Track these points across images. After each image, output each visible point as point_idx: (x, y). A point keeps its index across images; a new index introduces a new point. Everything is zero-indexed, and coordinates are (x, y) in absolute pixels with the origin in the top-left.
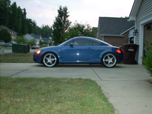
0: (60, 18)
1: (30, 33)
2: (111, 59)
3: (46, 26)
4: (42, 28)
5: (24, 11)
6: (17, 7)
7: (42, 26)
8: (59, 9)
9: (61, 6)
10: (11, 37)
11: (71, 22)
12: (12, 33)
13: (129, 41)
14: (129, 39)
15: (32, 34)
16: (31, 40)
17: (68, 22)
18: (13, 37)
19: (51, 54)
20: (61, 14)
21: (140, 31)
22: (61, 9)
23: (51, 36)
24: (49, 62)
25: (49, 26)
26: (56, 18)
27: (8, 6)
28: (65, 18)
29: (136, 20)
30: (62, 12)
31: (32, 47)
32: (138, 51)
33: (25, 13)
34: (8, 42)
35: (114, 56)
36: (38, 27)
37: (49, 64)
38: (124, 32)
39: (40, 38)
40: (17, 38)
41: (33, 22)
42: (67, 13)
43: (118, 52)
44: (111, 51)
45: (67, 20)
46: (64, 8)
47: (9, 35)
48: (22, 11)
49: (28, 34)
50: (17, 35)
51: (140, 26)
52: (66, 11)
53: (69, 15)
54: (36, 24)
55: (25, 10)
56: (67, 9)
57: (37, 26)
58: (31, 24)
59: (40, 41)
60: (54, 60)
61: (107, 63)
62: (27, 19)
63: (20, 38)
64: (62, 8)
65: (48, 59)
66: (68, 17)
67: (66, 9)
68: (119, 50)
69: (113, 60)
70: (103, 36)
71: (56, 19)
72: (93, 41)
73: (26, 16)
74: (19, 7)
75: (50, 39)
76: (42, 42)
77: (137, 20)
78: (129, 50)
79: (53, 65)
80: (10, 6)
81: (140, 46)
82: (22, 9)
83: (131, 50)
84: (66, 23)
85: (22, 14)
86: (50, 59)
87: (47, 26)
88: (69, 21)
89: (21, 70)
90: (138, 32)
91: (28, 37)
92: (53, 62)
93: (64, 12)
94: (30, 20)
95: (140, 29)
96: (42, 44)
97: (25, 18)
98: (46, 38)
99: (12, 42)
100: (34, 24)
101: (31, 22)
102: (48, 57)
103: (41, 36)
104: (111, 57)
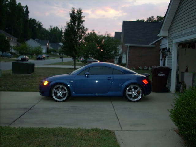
0: (72, 24)
1: (34, 38)
2: (136, 91)
3: (54, 28)
4: (49, 31)
5: (26, 9)
6: (17, 4)
7: (50, 28)
8: (71, 12)
9: (73, 9)
10: (10, 45)
11: (87, 29)
12: (11, 39)
13: (162, 52)
14: (161, 51)
15: (37, 39)
16: (35, 48)
17: (83, 29)
18: (11, 45)
19: (61, 86)
20: (74, 18)
21: (173, 50)
22: (73, 12)
23: (61, 41)
24: (60, 96)
25: (58, 28)
26: (67, 23)
27: (5, 3)
28: (79, 24)
29: (168, 35)
30: (75, 16)
31: (37, 57)
32: (171, 75)
33: (27, 12)
34: (5, 52)
35: (139, 88)
36: (44, 30)
37: (59, 97)
38: (154, 40)
39: (47, 44)
40: (18, 44)
41: (38, 23)
42: (82, 17)
43: (145, 83)
44: (135, 81)
45: (82, 27)
46: (78, 11)
47: (7, 42)
48: (24, 9)
49: (31, 39)
50: (18, 41)
51: (173, 45)
52: (81, 15)
53: (85, 20)
54: (42, 25)
55: (27, 7)
56: (82, 13)
57: (43, 28)
58: (35, 25)
59: (48, 49)
60: (66, 94)
61: (130, 96)
62: (30, 19)
63: (22, 45)
64: (76, 11)
65: (57, 92)
66: (83, 23)
67: (80, 13)
68: (146, 80)
69: (138, 92)
70: (129, 46)
71: (67, 25)
72: (114, 69)
73: (28, 16)
74: (20, 4)
75: (60, 46)
76: (50, 49)
77: (170, 36)
78: (159, 75)
79: (64, 99)
80: (7, 3)
81: (173, 70)
82: (24, 7)
83: (161, 75)
84: (80, 30)
85: (23, 13)
86: (60, 91)
87: (57, 28)
88: (85, 28)
89: (25, 109)
90: (170, 51)
91: (32, 44)
92: (64, 95)
93: (77, 16)
94: (34, 21)
95: (173, 48)
96: (50, 52)
97: (27, 18)
98: (55, 45)
99: (11, 51)
100: (40, 25)
101: (36, 23)
102: (58, 89)
103: (48, 41)
104: (135, 88)
